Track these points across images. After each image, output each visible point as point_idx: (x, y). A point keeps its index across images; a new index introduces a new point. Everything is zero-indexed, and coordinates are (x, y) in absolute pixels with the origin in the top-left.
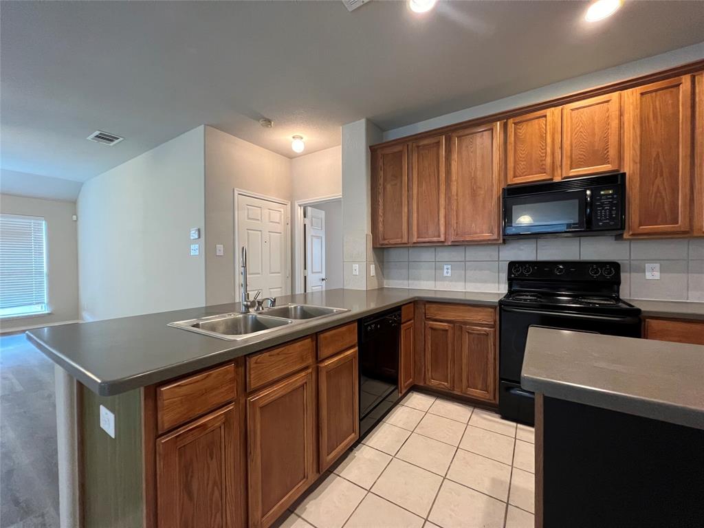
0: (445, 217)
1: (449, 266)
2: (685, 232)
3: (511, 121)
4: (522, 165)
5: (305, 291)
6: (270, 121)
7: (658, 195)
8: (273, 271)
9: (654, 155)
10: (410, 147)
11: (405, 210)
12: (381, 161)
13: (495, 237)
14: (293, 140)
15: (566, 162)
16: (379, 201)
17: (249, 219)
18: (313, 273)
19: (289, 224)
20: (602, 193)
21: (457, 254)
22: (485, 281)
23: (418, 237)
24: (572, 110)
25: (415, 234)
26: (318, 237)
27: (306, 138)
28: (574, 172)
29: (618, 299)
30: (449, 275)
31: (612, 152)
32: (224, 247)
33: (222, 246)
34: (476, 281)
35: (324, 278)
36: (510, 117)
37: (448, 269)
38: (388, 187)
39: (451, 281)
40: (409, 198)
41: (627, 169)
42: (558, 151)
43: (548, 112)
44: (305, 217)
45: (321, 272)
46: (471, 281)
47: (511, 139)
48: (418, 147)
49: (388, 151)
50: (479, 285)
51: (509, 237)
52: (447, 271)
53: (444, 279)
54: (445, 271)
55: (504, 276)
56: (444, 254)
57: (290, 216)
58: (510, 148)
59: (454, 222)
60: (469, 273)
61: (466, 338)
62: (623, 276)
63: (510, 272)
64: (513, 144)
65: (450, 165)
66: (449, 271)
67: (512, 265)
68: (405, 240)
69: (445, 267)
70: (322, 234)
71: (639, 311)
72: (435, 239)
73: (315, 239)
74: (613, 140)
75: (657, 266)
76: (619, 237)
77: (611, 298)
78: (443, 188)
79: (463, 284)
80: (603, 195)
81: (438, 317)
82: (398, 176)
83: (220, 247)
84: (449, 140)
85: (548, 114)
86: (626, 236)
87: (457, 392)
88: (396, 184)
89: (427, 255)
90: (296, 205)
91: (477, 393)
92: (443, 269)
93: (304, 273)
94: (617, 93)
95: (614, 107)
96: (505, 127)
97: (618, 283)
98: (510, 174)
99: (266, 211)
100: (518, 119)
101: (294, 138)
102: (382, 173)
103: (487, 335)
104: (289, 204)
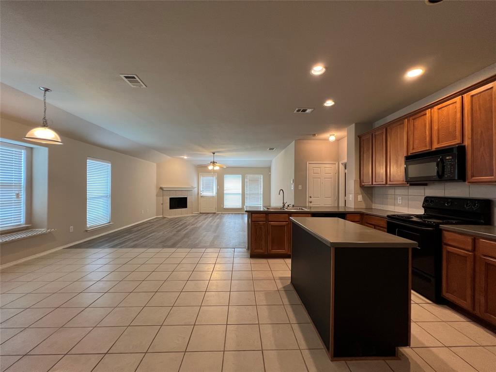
0: (385, 171)
1: (401, 198)
3: (411, 118)
4: (417, 142)
7: (483, 158)
9: (480, 132)
10: (373, 135)
11: (370, 167)
12: (362, 143)
14: (330, 136)
16: (361, 163)
17: (314, 173)
20: (448, 158)
21: (404, 191)
23: (375, 182)
24: (439, 109)
25: (374, 180)
30: (401, 203)
32: (302, 186)
38: (365, 155)
39: (401, 206)
40: (372, 161)
41: (467, 142)
43: (427, 112)
44: (345, 169)
47: (412, 128)
50: (414, 210)
53: (399, 205)
54: (399, 200)
57: (337, 170)
58: (411, 133)
59: (389, 174)
60: (410, 202)
63: (424, 203)
64: (412, 131)
66: (401, 200)
67: (426, 198)
69: (399, 198)
74: (458, 125)
78: (384, 156)
79: (407, 208)
80: (448, 159)
81: (369, 222)
83: (300, 186)
84: (387, 130)
88: (368, 154)
90: (341, 163)
94: (459, 97)
95: (458, 104)
96: (408, 121)
99: (322, 169)
100: (413, 117)
104: (337, 163)
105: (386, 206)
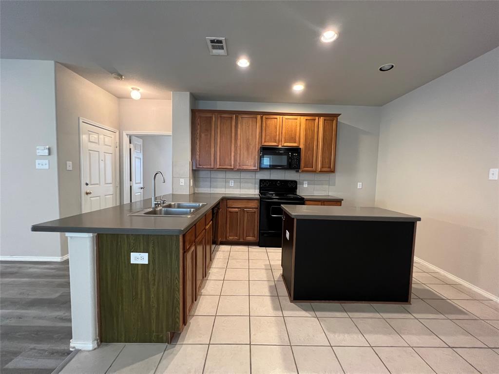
0: (234, 156)
1: (233, 181)
2: (314, 171)
3: (264, 117)
4: (268, 138)
5: (131, 201)
6: (121, 76)
7: (309, 157)
8: (107, 182)
9: (308, 143)
10: (216, 116)
11: (213, 150)
12: (199, 120)
13: (256, 168)
14: (132, 90)
15: (283, 140)
16: (197, 143)
17: (90, 142)
18: (136, 183)
19: (118, 148)
20: (294, 154)
21: (236, 175)
22: (249, 188)
23: (220, 166)
24: (286, 119)
25: (218, 163)
26: (138, 158)
27: (142, 90)
28: (286, 144)
29: (296, 195)
30: (233, 185)
31: (297, 139)
32: (72, 163)
33: (71, 162)
34: (245, 188)
35: (142, 187)
36: (264, 115)
37: (232, 182)
38: (203, 135)
39: (233, 188)
40: (215, 143)
41: (302, 146)
42: (281, 134)
43: (278, 117)
44: (130, 143)
45: (140, 183)
46: (243, 188)
47: (264, 125)
48: (221, 117)
49: (203, 115)
50: (246, 190)
51: (261, 169)
52: (232, 183)
53: (231, 187)
54: (231, 183)
55: (257, 186)
56: (230, 175)
57: (118, 141)
58: (264, 128)
59: (238, 159)
60: (242, 185)
61: (246, 214)
62: (298, 186)
63: (260, 185)
65: (237, 130)
66: (233, 183)
67: (261, 181)
68: (212, 167)
70: (141, 156)
71: (304, 198)
72: (229, 167)
73: (137, 159)
74: (298, 134)
75: (307, 182)
76: (297, 171)
77: (294, 195)
78: (233, 141)
79: (239, 190)
81: (233, 206)
82: (208, 130)
83: (69, 164)
84: (237, 118)
85: (278, 118)
86: (300, 171)
87: (241, 240)
88: (207, 135)
89: (221, 175)
90: (124, 134)
91: (250, 238)
92: (229, 182)
93: (130, 183)
94: (299, 117)
95: (298, 121)
96: (262, 118)
97: (296, 189)
98: (263, 140)
99: (101, 137)
100: (267, 117)
101: (132, 88)
102: (199, 127)
103: (255, 212)
104: (118, 133)
105: (215, 189)
